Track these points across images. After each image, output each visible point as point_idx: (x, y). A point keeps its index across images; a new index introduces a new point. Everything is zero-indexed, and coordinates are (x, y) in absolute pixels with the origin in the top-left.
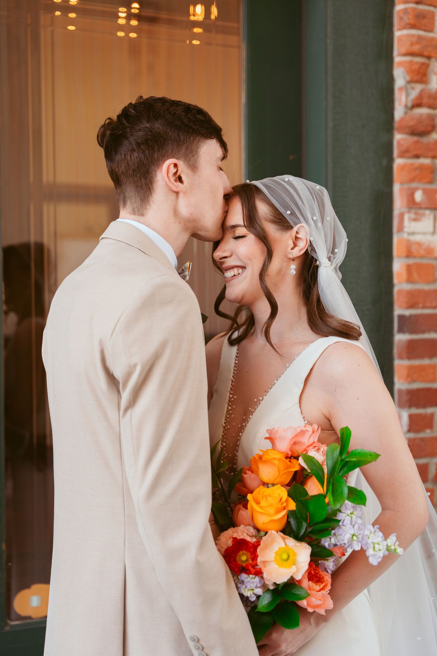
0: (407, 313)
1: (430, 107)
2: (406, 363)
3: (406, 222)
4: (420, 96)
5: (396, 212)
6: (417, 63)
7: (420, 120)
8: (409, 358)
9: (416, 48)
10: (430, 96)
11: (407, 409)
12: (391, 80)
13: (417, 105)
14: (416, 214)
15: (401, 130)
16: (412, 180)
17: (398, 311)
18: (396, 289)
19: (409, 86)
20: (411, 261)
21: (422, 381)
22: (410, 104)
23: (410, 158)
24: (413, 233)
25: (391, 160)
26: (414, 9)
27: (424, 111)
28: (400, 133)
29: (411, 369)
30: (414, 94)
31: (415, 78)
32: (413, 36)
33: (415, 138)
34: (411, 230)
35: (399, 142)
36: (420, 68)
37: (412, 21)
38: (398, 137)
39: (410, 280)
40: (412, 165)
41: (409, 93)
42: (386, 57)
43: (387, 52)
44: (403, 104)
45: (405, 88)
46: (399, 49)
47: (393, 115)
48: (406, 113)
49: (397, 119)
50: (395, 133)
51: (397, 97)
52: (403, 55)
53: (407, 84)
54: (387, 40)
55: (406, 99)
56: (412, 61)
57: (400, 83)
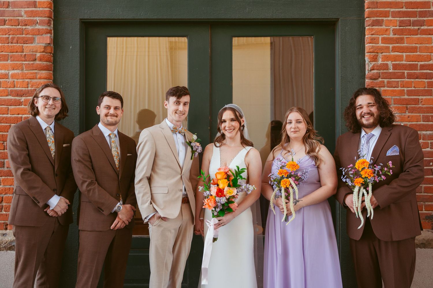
1: (377, 70)
4: (373, 66)
6: (373, 55)
7: (373, 75)
9: (371, 50)
10: (377, 66)
12: (364, 61)
13: (372, 69)
19: (369, 63)
22: (370, 69)
26: (370, 37)
27: (375, 71)
30: (371, 66)
31: (372, 60)
32: (371, 46)
33: (372, 81)
35: (366, 82)
36: (373, 56)
37: (370, 41)
38: (367, 80)
41: (370, 65)
42: (362, 54)
43: (362, 52)
44: (367, 69)
45: (368, 64)
46: (366, 51)
47: (365, 73)
48: (368, 72)
49: (366, 74)
50: (366, 79)
51: (366, 67)
52: (367, 53)
53: (368, 63)
54: (362, 48)
55: (368, 68)
56: (370, 55)
57: (367, 62)
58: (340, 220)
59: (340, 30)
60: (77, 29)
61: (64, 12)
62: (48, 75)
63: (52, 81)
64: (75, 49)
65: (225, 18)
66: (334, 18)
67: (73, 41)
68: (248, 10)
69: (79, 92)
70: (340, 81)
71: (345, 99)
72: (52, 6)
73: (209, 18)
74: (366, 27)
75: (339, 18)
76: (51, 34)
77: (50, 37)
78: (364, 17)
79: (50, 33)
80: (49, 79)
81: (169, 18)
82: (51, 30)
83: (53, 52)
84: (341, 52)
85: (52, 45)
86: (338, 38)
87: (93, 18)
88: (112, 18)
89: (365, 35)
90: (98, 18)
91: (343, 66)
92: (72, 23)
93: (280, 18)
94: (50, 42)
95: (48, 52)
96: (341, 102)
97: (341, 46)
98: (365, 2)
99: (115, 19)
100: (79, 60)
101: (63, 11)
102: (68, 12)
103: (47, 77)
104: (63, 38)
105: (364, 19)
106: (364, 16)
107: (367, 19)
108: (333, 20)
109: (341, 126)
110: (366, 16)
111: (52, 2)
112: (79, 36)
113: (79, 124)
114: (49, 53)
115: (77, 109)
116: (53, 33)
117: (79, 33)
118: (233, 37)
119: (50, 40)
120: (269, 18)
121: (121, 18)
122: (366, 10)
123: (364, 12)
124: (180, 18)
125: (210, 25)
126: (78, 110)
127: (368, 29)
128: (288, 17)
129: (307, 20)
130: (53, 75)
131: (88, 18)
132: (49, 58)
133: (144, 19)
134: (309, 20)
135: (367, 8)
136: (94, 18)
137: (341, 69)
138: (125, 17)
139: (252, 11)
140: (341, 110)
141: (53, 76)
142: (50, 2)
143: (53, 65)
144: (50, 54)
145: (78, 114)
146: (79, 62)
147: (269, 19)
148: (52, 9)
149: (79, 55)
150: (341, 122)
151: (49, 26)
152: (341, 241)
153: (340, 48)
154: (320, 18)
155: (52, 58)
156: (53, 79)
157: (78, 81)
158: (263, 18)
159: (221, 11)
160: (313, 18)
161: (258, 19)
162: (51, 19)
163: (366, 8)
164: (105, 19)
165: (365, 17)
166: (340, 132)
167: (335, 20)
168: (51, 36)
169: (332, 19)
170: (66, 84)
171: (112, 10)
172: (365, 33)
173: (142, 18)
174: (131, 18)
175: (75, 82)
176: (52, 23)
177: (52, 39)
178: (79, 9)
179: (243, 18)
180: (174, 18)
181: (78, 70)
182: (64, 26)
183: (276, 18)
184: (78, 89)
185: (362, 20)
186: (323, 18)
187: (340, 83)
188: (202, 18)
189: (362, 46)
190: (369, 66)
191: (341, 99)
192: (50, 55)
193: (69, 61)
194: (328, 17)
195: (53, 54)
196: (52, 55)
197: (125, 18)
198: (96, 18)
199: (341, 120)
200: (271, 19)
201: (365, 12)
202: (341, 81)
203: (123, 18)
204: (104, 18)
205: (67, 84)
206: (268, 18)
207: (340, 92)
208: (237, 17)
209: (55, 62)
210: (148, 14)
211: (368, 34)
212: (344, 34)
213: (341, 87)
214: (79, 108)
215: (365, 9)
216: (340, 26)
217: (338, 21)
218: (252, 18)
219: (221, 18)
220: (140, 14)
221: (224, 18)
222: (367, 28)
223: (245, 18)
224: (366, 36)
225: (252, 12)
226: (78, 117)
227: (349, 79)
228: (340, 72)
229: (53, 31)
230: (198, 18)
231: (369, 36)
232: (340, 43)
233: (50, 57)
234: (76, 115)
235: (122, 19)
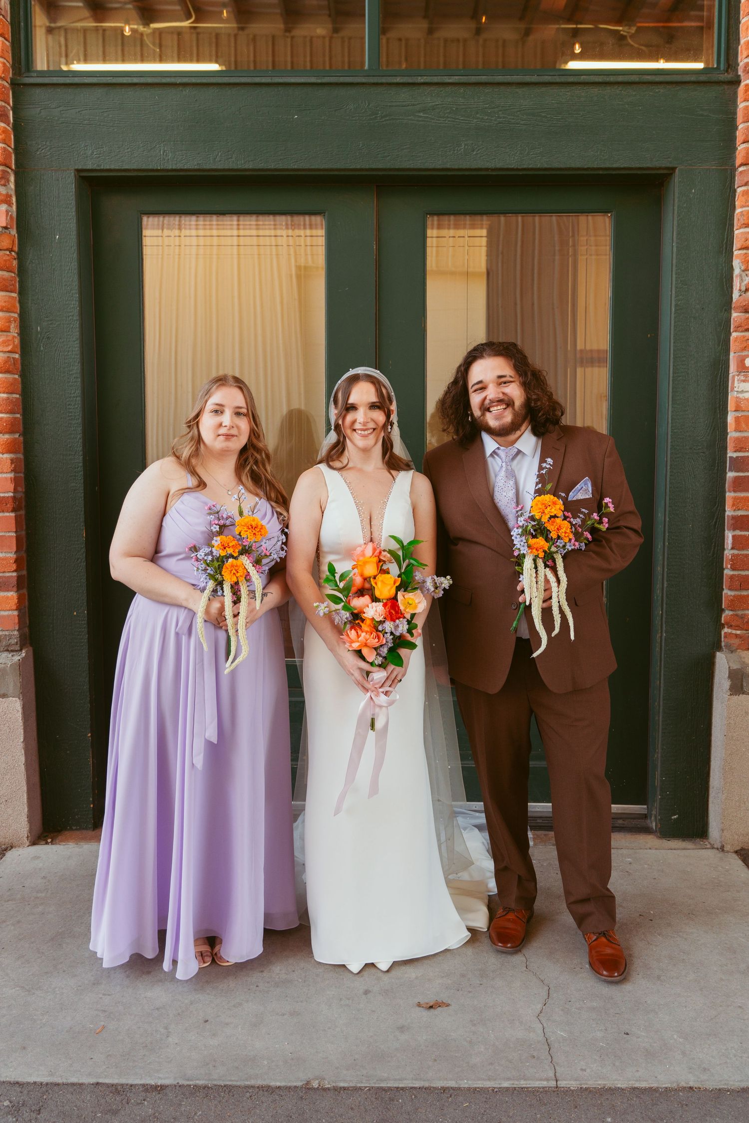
0: (735, 455)
2: (733, 494)
3: (736, 384)
5: (731, 376)
8: (735, 491)
9: (748, 243)
11: (731, 531)
12: (731, 269)
14: (746, 376)
15: (736, 309)
16: (744, 349)
17: (730, 454)
18: (729, 436)
19: (744, 274)
20: (739, 414)
21: (746, 510)
22: (743, 288)
23: (742, 331)
24: (742, 392)
25: (730, 334)
26: (748, 212)
28: (735, 313)
29: (735, 498)
30: (747, 280)
32: (747, 233)
33: (747, 315)
34: (740, 390)
35: (734, 319)
37: (746, 222)
38: (734, 315)
39: (737, 429)
40: (744, 337)
41: (744, 279)
42: (726, 253)
43: (726, 249)
44: (738, 288)
45: (741, 276)
46: (736, 245)
47: (732, 298)
48: (740, 295)
49: (734, 300)
50: (733, 312)
51: (734, 283)
52: (739, 249)
53: (742, 273)
54: (727, 238)
55: (740, 284)
56: (746, 254)
57: (737, 271)
58: (664, 629)
59: (677, 195)
60: (71, 193)
61: (38, 153)
62: (5, 302)
63: (16, 315)
64: (66, 242)
65: (412, 166)
66: (663, 166)
67: (62, 222)
68: (465, 146)
69: (78, 342)
70: (673, 316)
71: (684, 359)
72: (11, 139)
73: (374, 166)
74: (738, 187)
75: (677, 166)
76: (9, 204)
77: (7, 212)
78: (733, 165)
79: (6, 203)
80: (8, 311)
81: (281, 166)
82: (9, 196)
83: (16, 249)
84: (677, 247)
85: (14, 232)
86: (671, 214)
87: (105, 168)
88: (151, 167)
89: (734, 208)
90: (117, 168)
91: (681, 281)
92: (58, 180)
93: (538, 166)
94: (7, 224)
95: (5, 248)
96: (674, 366)
97: (678, 234)
98: (736, 128)
99: (157, 170)
100: (76, 267)
101: (37, 151)
102: (48, 153)
103: (4, 307)
104: (40, 216)
105: (734, 170)
106: (734, 161)
107: (741, 169)
108: (662, 172)
109: (672, 420)
110: (738, 162)
111: (9, 128)
112: (74, 209)
113: (81, 415)
114: (7, 250)
115: (75, 382)
116: (15, 204)
117: (74, 202)
118: (427, 214)
119: (7, 219)
120: (512, 167)
121: (170, 168)
122: (739, 148)
123: (735, 153)
124: (307, 166)
125: (377, 186)
126: (79, 384)
127: (745, 193)
128: (556, 165)
129: (601, 172)
130: (20, 302)
131: (95, 167)
132: (7, 263)
133: (224, 170)
134: (605, 172)
135: (744, 143)
136: (108, 168)
137: (676, 288)
138: (179, 166)
139: (473, 151)
140: (673, 383)
141: (18, 305)
142: (4, 128)
143: (18, 279)
144: (8, 253)
145: (79, 392)
146: (76, 271)
147: (512, 169)
148: (8, 146)
149: (75, 255)
150: (672, 412)
151: (5, 185)
152: (664, 675)
153: (675, 239)
154: (630, 166)
155: (15, 263)
156: (19, 312)
157: (76, 318)
158: (499, 165)
159: (404, 149)
160: (614, 166)
161: (487, 169)
162: (9, 170)
163: (741, 141)
164: (134, 170)
165: (737, 165)
166: (670, 433)
167: (665, 172)
168: (9, 208)
169: (660, 168)
170: (49, 323)
171: (149, 148)
172: (735, 202)
173: (219, 167)
174: (193, 167)
175: (71, 317)
176: (12, 178)
177: (11, 216)
178: (74, 146)
179: (453, 167)
180: (293, 167)
181: (74, 292)
182: (40, 187)
183: (530, 166)
184: (76, 334)
185: (729, 172)
186: (638, 166)
187: (673, 322)
188: (359, 167)
189: (727, 234)
190: (742, 280)
191: (674, 358)
192: (8, 255)
193: (54, 269)
194: (649, 165)
195: (17, 254)
196: (16, 256)
197: (178, 168)
198: (112, 167)
199: (672, 407)
200: (518, 169)
201: (737, 152)
202: (675, 318)
203: (174, 167)
204: (132, 167)
205: (51, 324)
206: (510, 167)
207: (672, 341)
208: (439, 164)
209: (22, 271)
210: (231, 158)
211: (742, 203)
212: (685, 205)
213: (675, 330)
214: (79, 380)
215: (738, 143)
216: (676, 185)
217: (671, 174)
218: (474, 166)
219: (401, 167)
220: (215, 159)
221: (408, 167)
222: (739, 190)
223: (456, 167)
224: (738, 211)
225: (475, 153)
226: (79, 399)
227: (694, 311)
228: (673, 296)
229: (14, 199)
230: (348, 166)
231: (744, 209)
232: (675, 228)
233: (9, 260)
234: (74, 393)
235: (173, 170)
